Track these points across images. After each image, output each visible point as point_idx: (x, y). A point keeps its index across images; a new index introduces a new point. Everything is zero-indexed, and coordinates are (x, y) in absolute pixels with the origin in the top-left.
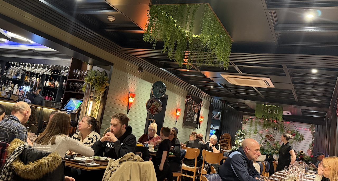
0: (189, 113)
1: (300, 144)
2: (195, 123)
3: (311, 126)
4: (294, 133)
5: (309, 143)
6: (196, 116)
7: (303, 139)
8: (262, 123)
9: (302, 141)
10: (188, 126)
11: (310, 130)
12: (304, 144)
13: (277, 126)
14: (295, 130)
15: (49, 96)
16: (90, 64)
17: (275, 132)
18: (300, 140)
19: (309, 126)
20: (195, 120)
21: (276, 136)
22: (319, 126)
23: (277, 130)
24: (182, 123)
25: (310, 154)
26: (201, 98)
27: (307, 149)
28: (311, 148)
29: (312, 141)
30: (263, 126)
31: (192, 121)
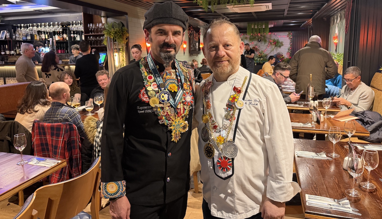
0: (192, 43)
1: (281, 49)
2: (197, 50)
3: (289, 32)
4: (275, 41)
5: (287, 47)
6: (197, 44)
7: (282, 45)
8: (248, 38)
9: (282, 47)
10: (194, 54)
11: (287, 37)
12: (283, 49)
13: (261, 37)
14: (276, 39)
15: (61, 49)
16: (104, 17)
17: (259, 44)
18: (280, 47)
19: (287, 33)
20: (197, 48)
21: (261, 46)
22: (295, 32)
23: (261, 41)
24: (188, 52)
25: (289, 56)
26: (199, 27)
27: (286, 53)
28: (290, 51)
29: (290, 45)
30: (249, 40)
31: (195, 49)
